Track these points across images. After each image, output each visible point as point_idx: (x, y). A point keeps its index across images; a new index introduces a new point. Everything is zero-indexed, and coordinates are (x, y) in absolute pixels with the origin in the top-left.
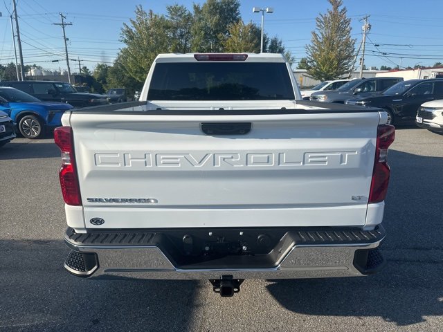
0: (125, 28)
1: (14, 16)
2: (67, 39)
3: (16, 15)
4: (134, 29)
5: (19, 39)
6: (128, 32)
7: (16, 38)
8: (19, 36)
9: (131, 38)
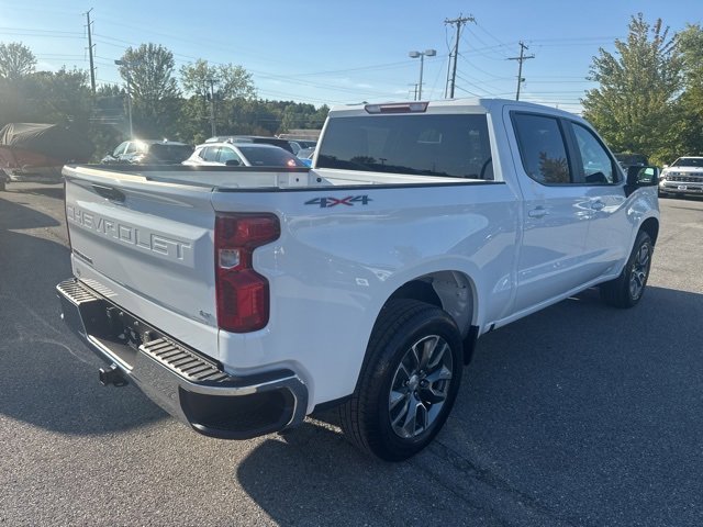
0: (600, 57)
1: (453, 54)
2: (521, 80)
3: (456, 52)
4: (618, 58)
5: (453, 85)
6: (605, 61)
7: (450, 83)
8: (453, 81)
9: (609, 72)
